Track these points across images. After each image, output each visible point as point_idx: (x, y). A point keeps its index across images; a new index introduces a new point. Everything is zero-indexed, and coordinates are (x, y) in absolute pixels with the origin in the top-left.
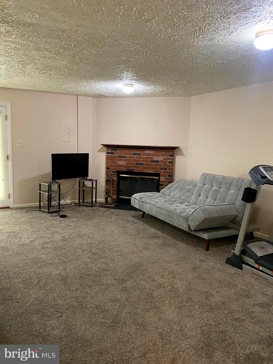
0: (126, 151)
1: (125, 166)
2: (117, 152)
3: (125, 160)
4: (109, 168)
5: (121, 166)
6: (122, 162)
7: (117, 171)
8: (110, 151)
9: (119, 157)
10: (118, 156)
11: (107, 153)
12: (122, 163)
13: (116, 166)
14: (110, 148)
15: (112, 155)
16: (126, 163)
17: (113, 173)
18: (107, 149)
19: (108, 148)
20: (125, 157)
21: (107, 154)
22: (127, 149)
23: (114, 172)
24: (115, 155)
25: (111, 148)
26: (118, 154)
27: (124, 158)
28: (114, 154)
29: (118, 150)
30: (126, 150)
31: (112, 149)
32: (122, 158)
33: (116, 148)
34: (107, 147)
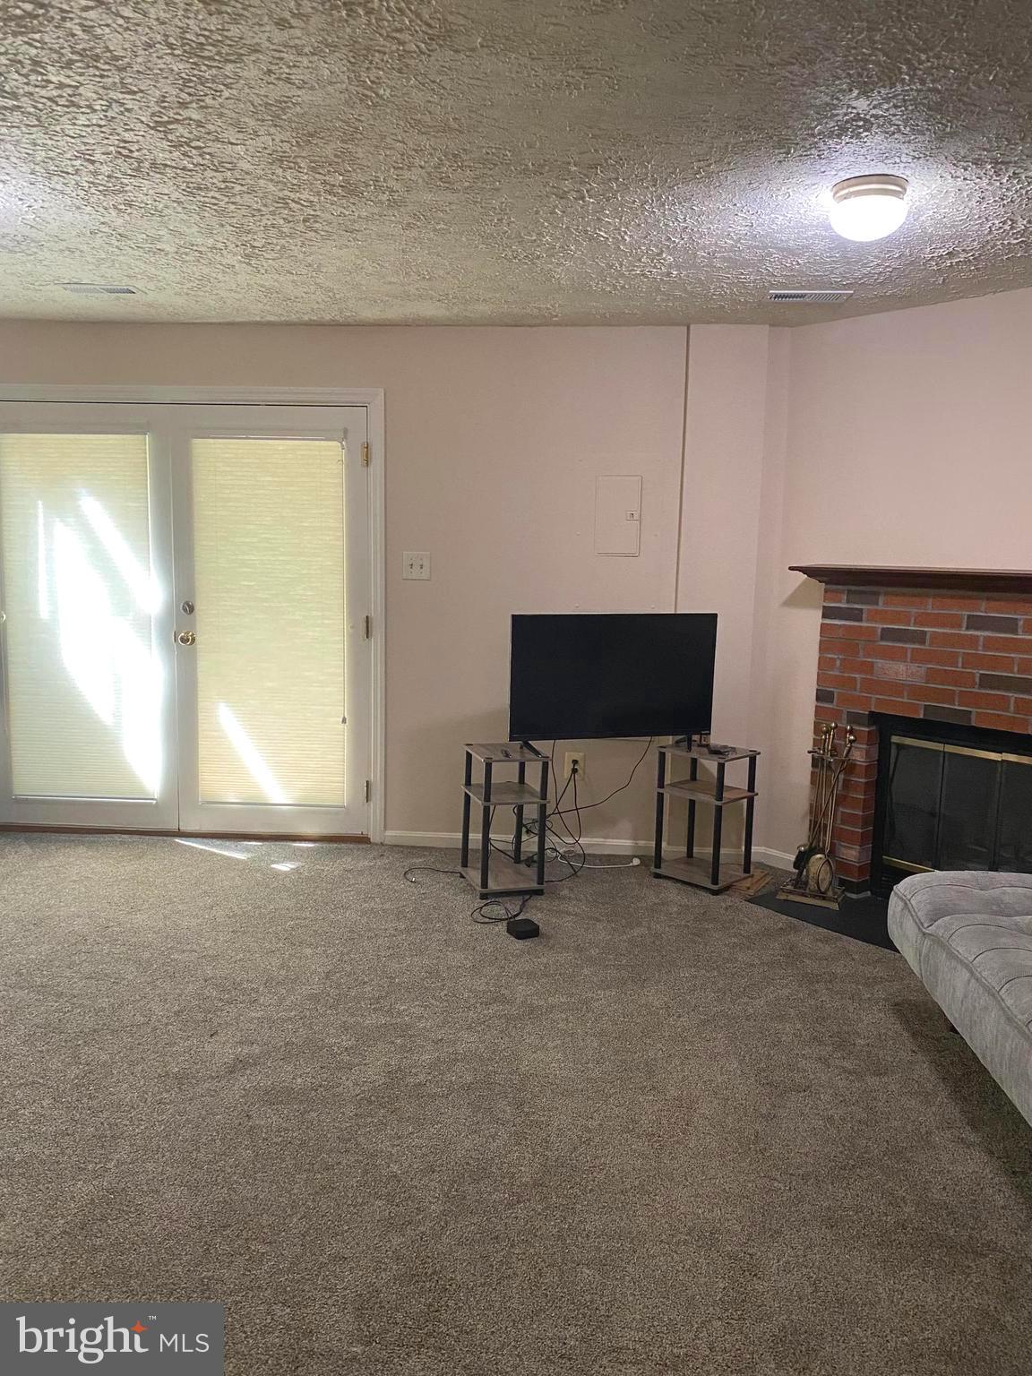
0: (931, 606)
1: (916, 691)
2: (881, 607)
3: (917, 657)
4: (832, 693)
5: (896, 687)
6: (901, 667)
7: (872, 714)
8: (840, 602)
9: (887, 634)
10: (883, 629)
11: (827, 613)
12: (900, 671)
13: (870, 685)
14: (840, 587)
15: (850, 626)
16: (923, 671)
17: (849, 722)
18: (826, 591)
19: (829, 586)
20: (920, 637)
21: (824, 616)
22: (932, 591)
23: (854, 718)
24: (864, 624)
25: (846, 587)
26: (883, 620)
27: (914, 643)
28: (861, 620)
29: (881, 599)
30: (928, 596)
31: (849, 591)
32: (905, 642)
33: (875, 589)
34: (827, 583)
